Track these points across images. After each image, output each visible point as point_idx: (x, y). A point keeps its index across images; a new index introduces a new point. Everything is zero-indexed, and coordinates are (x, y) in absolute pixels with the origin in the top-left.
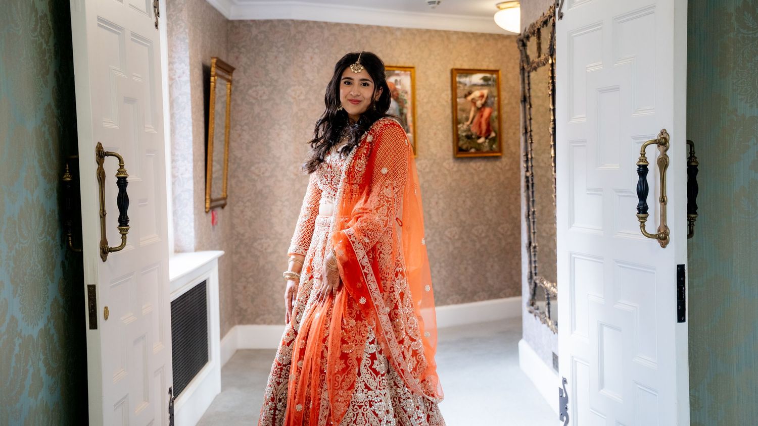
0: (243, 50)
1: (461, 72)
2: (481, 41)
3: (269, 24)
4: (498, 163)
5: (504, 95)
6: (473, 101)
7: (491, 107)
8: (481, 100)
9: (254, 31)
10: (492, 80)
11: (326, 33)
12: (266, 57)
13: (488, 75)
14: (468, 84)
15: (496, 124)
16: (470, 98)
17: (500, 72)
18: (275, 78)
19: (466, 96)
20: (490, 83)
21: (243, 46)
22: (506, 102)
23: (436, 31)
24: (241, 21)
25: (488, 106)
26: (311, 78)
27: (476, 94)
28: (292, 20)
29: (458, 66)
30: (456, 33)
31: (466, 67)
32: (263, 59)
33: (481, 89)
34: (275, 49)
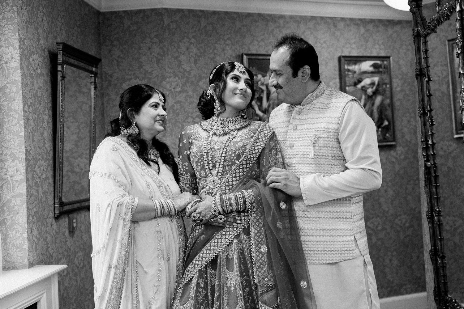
0: (115, 43)
1: (349, 59)
2: (370, 27)
3: (141, 15)
4: (392, 152)
5: (396, 82)
6: (364, 89)
7: (383, 93)
8: (372, 88)
9: (127, 22)
10: (383, 66)
11: (203, 23)
12: (140, 48)
13: (379, 62)
14: (357, 72)
15: (389, 113)
16: (359, 86)
17: (391, 58)
18: (150, 70)
19: (355, 84)
20: (381, 70)
21: (116, 39)
22: (399, 89)
23: (322, 18)
24: (112, 13)
25: (380, 94)
26: (188, 69)
27: (367, 81)
28: (165, 9)
29: (347, 54)
30: (343, 19)
31: (354, 54)
32: (136, 51)
33: (372, 77)
34: (148, 40)
